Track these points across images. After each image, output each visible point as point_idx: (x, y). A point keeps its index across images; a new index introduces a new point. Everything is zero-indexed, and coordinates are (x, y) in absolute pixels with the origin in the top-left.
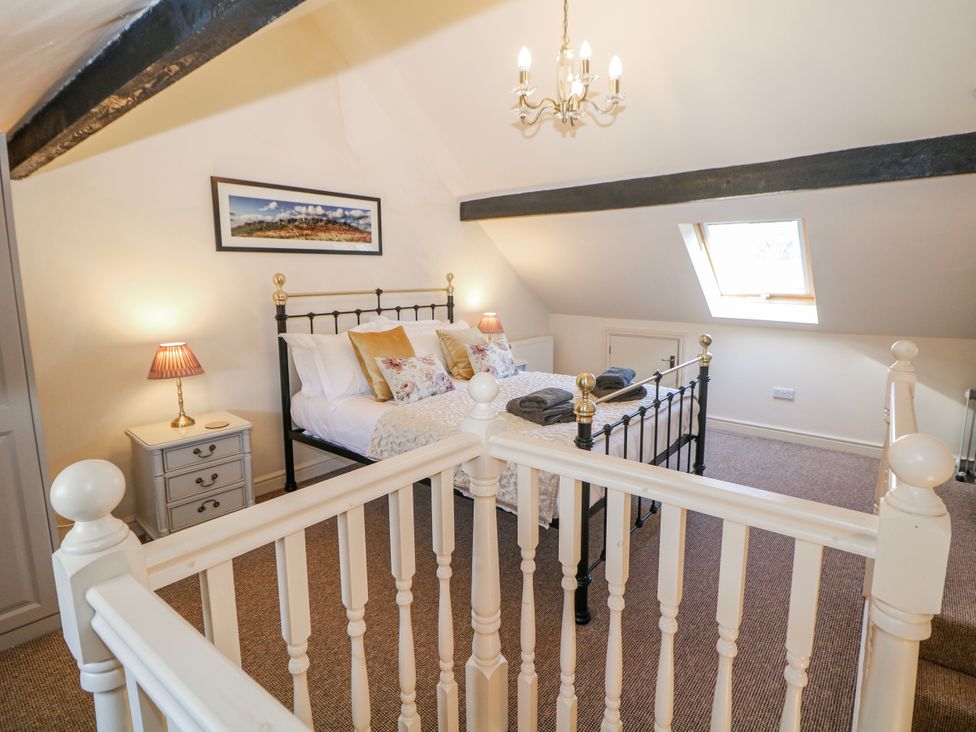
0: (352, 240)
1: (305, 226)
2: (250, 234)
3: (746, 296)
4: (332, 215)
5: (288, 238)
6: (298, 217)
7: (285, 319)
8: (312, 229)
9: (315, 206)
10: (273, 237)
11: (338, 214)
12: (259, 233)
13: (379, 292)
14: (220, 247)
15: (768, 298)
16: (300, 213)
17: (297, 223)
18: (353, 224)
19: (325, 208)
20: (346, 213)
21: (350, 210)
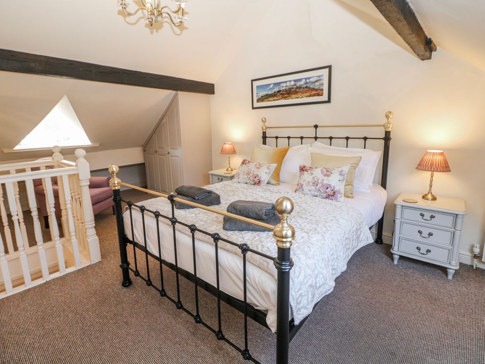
0: (310, 96)
1: (285, 93)
2: (263, 101)
4: (299, 84)
5: (277, 100)
6: (282, 89)
7: (267, 138)
8: (288, 94)
9: (290, 81)
10: (271, 101)
11: (302, 82)
12: (266, 100)
13: (316, 127)
14: (253, 108)
16: (283, 87)
17: (281, 92)
18: (311, 87)
19: (295, 81)
20: (308, 81)
21: (309, 78)
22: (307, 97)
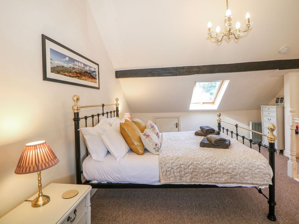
1: (78, 72)
2: (58, 73)
3: (197, 103)
4: (86, 68)
5: (72, 77)
6: (76, 67)
7: (79, 120)
8: (80, 74)
9: (81, 63)
10: (67, 76)
11: (88, 68)
13: (103, 106)
14: (45, 78)
15: (203, 104)
16: (76, 65)
17: (75, 70)
18: (92, 74)
19: (84, 65)
21: (91, 67)
22: (91, 82)
